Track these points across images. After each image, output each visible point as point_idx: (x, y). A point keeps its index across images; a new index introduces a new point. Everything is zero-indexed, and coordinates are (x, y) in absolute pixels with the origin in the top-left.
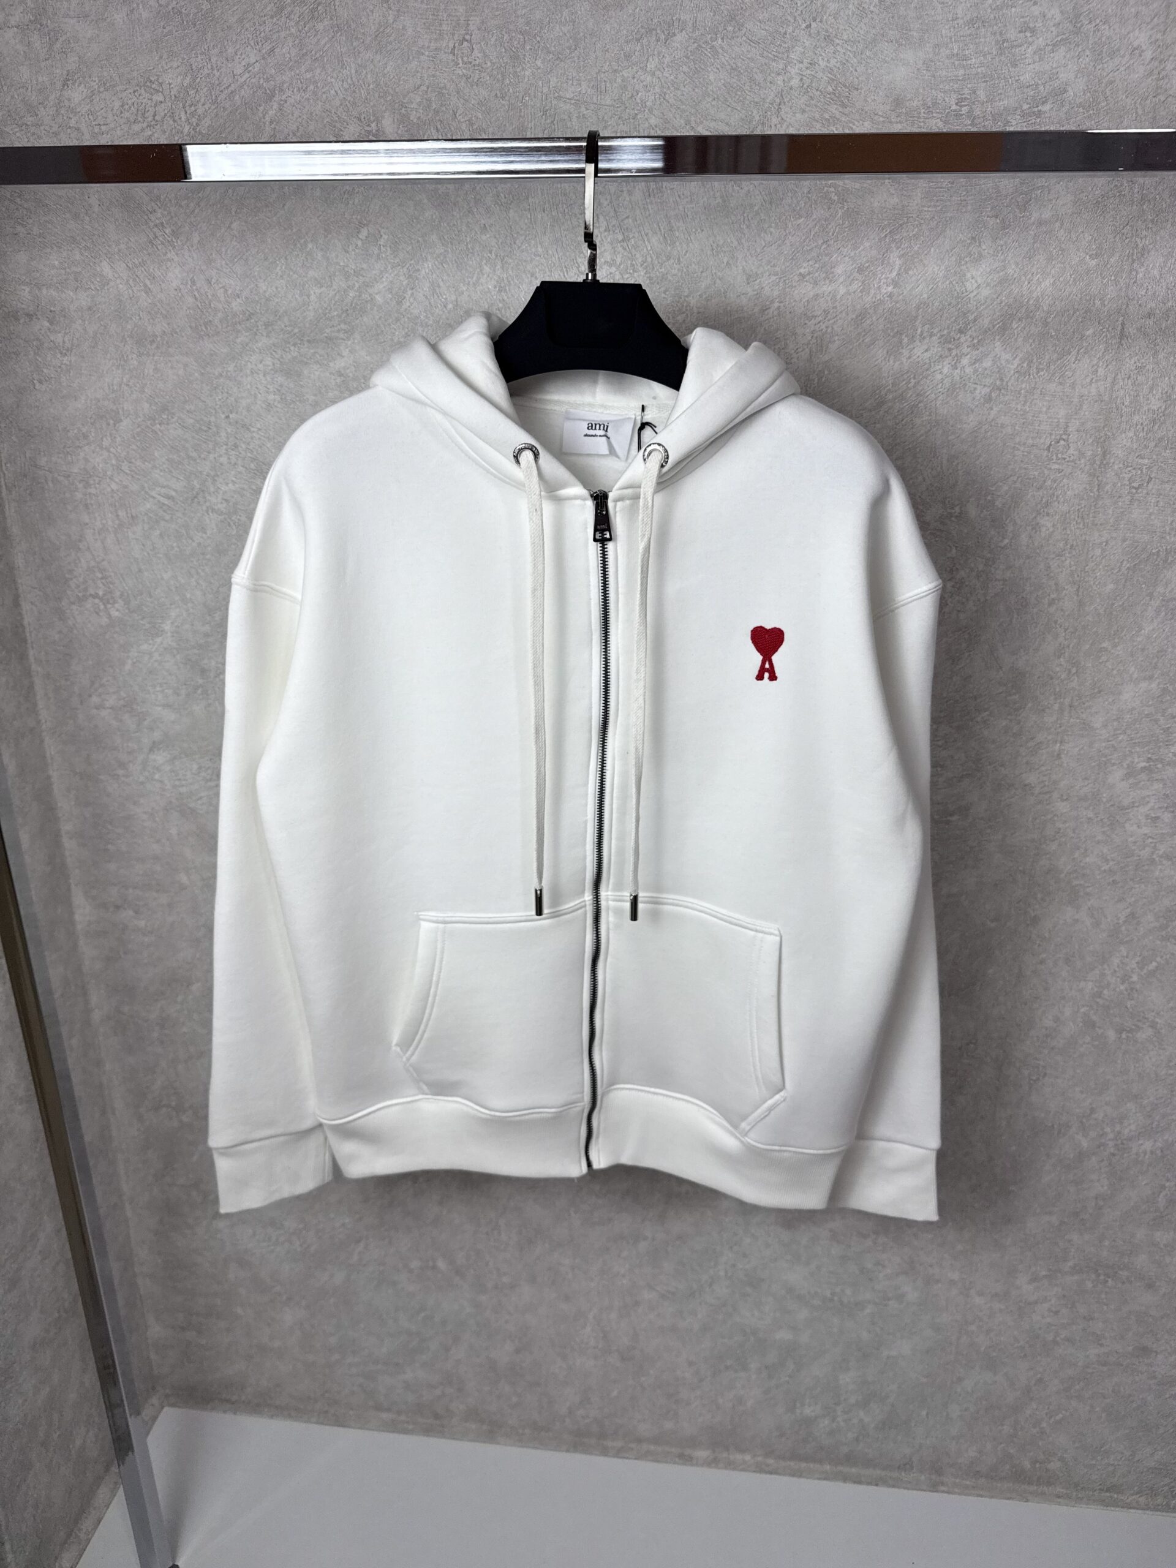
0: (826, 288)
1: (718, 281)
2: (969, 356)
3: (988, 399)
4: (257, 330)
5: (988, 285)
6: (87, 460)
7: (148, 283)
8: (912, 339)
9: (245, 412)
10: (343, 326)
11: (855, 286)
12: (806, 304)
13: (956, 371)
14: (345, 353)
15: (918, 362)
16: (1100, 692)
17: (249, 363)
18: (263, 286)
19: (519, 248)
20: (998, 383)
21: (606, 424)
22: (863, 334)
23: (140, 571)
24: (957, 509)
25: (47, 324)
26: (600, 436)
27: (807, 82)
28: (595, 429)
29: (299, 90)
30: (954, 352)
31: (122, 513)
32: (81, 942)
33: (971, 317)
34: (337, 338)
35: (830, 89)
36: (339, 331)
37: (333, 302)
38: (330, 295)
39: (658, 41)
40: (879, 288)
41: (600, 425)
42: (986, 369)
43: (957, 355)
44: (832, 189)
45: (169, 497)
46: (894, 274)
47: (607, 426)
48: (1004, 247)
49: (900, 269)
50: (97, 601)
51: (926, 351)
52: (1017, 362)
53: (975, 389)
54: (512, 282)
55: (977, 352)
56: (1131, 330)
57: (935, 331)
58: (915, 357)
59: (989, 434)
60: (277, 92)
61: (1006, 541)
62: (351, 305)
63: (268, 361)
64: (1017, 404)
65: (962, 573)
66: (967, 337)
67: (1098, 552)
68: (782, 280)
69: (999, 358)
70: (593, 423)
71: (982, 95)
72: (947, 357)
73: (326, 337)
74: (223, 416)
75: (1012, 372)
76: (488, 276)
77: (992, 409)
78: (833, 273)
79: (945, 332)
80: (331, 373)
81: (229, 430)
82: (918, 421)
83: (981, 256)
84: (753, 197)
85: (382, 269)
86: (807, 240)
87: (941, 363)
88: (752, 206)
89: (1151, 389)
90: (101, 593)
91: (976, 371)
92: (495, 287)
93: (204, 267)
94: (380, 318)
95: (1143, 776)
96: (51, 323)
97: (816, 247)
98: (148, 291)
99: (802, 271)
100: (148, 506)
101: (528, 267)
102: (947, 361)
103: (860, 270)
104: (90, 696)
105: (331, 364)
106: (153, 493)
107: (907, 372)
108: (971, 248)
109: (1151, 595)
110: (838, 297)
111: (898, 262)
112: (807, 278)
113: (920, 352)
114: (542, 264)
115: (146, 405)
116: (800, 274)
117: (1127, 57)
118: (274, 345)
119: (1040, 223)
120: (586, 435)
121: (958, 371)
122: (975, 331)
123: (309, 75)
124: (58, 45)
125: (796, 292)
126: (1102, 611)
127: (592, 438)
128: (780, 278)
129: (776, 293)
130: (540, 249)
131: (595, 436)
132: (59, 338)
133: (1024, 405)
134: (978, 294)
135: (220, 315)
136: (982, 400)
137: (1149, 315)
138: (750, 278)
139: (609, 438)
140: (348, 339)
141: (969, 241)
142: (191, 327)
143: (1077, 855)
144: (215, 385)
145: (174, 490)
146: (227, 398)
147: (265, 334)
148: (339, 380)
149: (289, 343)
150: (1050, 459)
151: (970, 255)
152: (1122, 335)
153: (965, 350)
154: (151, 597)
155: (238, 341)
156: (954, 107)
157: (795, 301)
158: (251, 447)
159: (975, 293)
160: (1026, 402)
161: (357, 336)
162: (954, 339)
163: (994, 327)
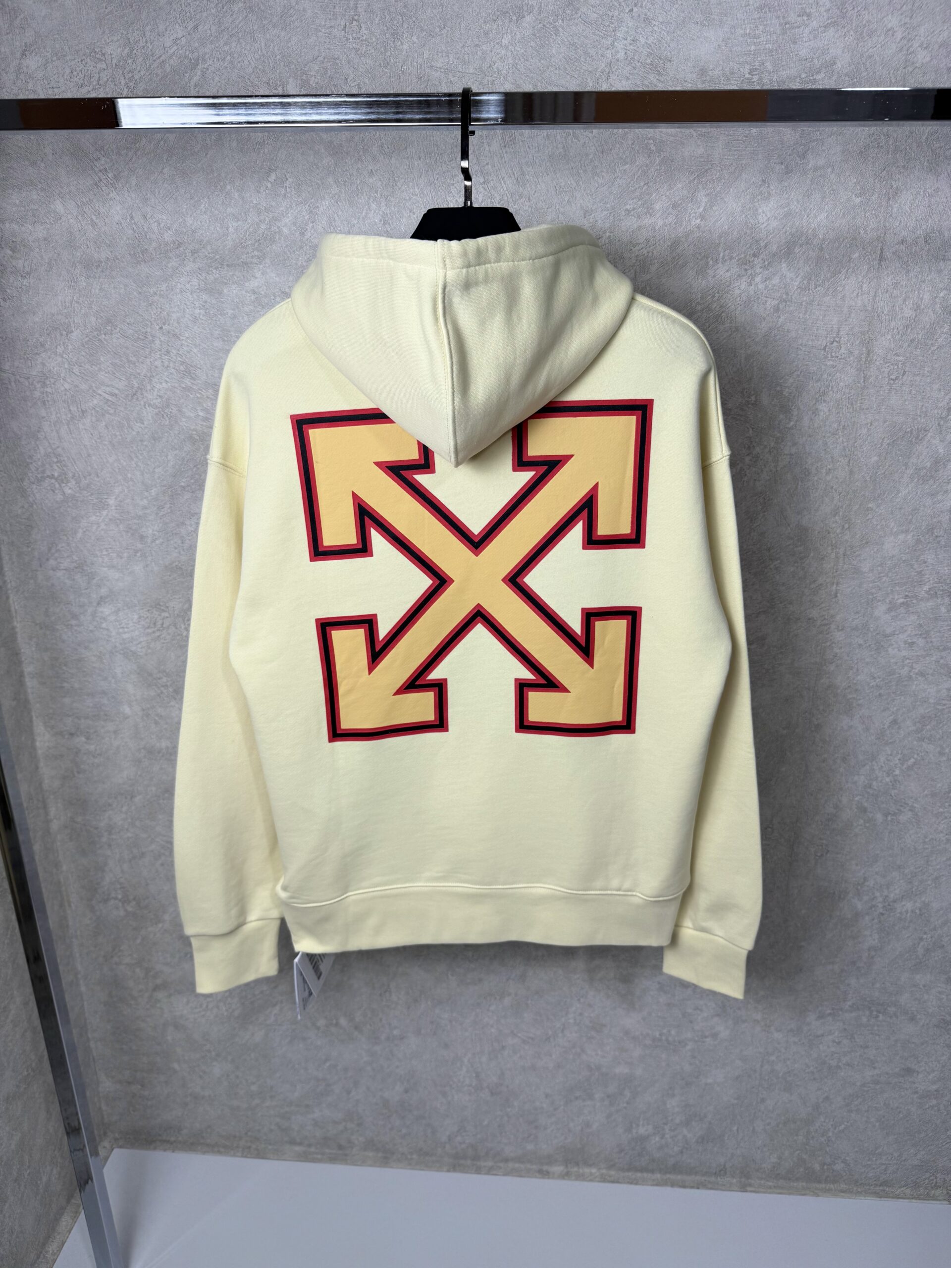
0: (647, 221)
1: (561, 216)
2: (761, 275)
3: (777, 309)
4: (185, 257)
5: (776, 218)
6: (43, 364)
7: (94, 218)
8: (716, 261)
9: (176, 324)
10: (256, 253)
11: (671, 219)
12: (631, 233)
13: (751, 287)
14: (258, 275)
15: (721, 280)
16: (867, 543)
17: (179, 284)
18: (189, 221)
19: (399, 189)
20: (784, 296)
22: (677, 258)
23: (89, 455)
24: (753, 398)
25: (9, 252)
27: (630, 54)
29: (218, 60)
30: (749, 272)
31: (74, 409)
32: (42, 764)
33: (763, 244)
34: (251, 263)
35: (649, 61)
36: (252, 257)
37: (248, 233)
38: (245, 228)
39: (511, 21)
40: (689, 220)
42: (774, 285)
43: (751, 274)
44: (652, 141)
45: (112, 395)
46: (702, 209)
48: (788, 188)
49: (706, 206)
50: (53, 481)
51: (727, 271)
52: (799, 279)
53: (766, 301)
54: (394, 217)
55: (767, 272)
56: (888, 254)
57: (734, 255)
58: (718, 276)
59: (778, 337)
60: (200, 62)
61: (792, 423)
62: (263, 236)
63: (195, 282)
64: (799, 313)
65: (758, 449)
66: (760, 260)
67: (864, 431)
68: (612, 215)
69: (785, 276)
71: (769, 66)
72: (743, 276)
73: (242, 262)
74: (158, 328)
75: (796, 288)
76: (375, 212)
77: (779, 317)
78: (652, 208)
79: (743, 256)
80: (246, 292)
81: (162, 339)
82: (721, 327)
83: (769, 194)
84: (588, 148)
85: (288, 206)
86: (632, 182)
87: (739, 281)
88: (587, 155)
89: (905, 300)
90: (56, 474)
91: (766, 287)
92: (381, 221)
93: (141, 205)
94: (287, 246)
95: (902, 610)
96: (13, 251)
97: (639, 188)
98: (94, 224)
99: (628, 207)
100: (95, 402)
101: (407, 204)
102: (744, 279)
103: (674, 206)
104: (48, 560)
105: (247, 284)
106: (99, 392)
107: (713, 288)
108: (762, 189)
109: (906, 465)
110: (657, 228)
111: (705, 200)
112: (632, 213)
113: (723, 272)
114: (418, 202)
115: (93, 319)
116: (627, 210)
117: (883, 36)
118: (199, 269)
119: (816, 169)
121: (752, 287)
122: (766, 255)
123: (227, 48)
124: (17, 22)
125: (623, 224)
126: (868, 479)
128: (610, 213)
129: (607, 225)
130: (417, 190)
132: (20, 264)
133: (805, 314)
134: (767, 225)
135: (154, 244)
136: (772, 310)
137: (902, 242)
138: (586, 213)
140: (260, 263)
141: (760, 183)
142: (130, 254)
143: (851, 673)
144: (150, 302)
145: (117, 389)
146: (161, 312)
147: (191, 260)
148: (253, 297)
149: (212, 267)
150: (826, 357)
151: (761, 194)
152: (881, 258)
153: (758, 270)
154: (98, 476)
155: (169, 266)
156: (747, 76)
157: (623, 231)
158: (180, 353)
159: (765, 225)
160: (806, 312)
161: (268, 261)
162: (749, 261)
163: (781, 251)
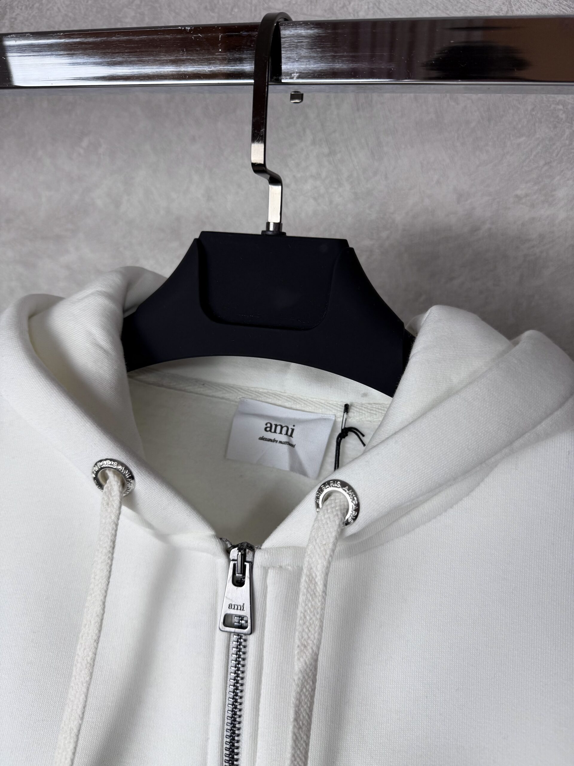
21: (291, 427)
26: (281, 442)
28: (275, 432)
41: (282, 427)
47: (293, 430)
70: (273, 423)
76: (197, 185)
80: (60, 266)
85: (102, 175)
94: (101, 220)
105: (61, 259)
120: (262, 439)
127: (270, 443)
131: (274, 441)
139: (292, 446)
140: (74, 237)
147: (6, 229)
161: (81, 235)
